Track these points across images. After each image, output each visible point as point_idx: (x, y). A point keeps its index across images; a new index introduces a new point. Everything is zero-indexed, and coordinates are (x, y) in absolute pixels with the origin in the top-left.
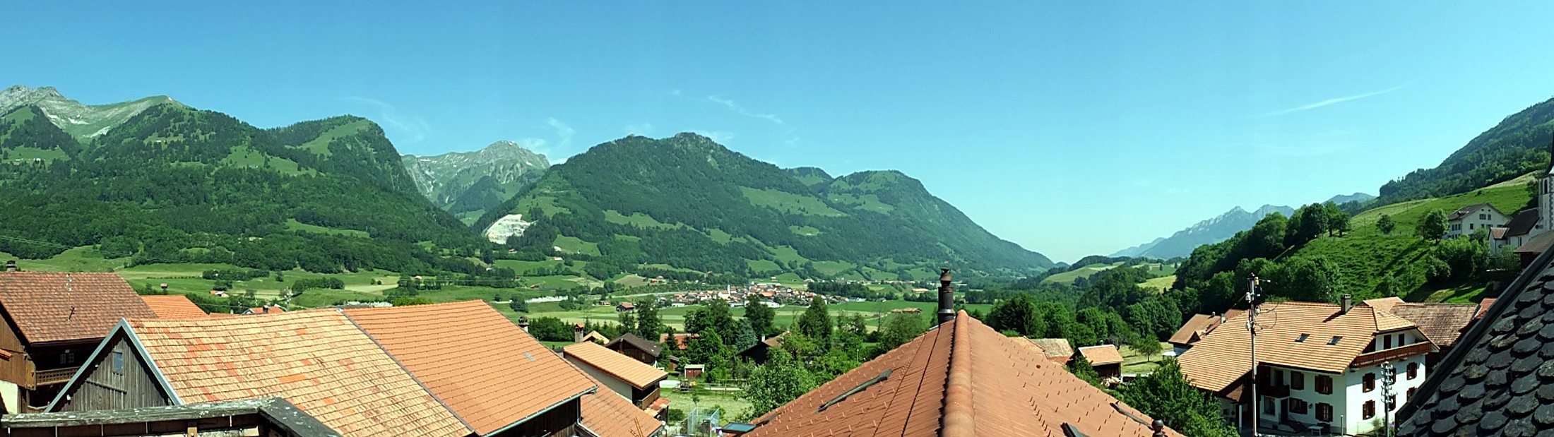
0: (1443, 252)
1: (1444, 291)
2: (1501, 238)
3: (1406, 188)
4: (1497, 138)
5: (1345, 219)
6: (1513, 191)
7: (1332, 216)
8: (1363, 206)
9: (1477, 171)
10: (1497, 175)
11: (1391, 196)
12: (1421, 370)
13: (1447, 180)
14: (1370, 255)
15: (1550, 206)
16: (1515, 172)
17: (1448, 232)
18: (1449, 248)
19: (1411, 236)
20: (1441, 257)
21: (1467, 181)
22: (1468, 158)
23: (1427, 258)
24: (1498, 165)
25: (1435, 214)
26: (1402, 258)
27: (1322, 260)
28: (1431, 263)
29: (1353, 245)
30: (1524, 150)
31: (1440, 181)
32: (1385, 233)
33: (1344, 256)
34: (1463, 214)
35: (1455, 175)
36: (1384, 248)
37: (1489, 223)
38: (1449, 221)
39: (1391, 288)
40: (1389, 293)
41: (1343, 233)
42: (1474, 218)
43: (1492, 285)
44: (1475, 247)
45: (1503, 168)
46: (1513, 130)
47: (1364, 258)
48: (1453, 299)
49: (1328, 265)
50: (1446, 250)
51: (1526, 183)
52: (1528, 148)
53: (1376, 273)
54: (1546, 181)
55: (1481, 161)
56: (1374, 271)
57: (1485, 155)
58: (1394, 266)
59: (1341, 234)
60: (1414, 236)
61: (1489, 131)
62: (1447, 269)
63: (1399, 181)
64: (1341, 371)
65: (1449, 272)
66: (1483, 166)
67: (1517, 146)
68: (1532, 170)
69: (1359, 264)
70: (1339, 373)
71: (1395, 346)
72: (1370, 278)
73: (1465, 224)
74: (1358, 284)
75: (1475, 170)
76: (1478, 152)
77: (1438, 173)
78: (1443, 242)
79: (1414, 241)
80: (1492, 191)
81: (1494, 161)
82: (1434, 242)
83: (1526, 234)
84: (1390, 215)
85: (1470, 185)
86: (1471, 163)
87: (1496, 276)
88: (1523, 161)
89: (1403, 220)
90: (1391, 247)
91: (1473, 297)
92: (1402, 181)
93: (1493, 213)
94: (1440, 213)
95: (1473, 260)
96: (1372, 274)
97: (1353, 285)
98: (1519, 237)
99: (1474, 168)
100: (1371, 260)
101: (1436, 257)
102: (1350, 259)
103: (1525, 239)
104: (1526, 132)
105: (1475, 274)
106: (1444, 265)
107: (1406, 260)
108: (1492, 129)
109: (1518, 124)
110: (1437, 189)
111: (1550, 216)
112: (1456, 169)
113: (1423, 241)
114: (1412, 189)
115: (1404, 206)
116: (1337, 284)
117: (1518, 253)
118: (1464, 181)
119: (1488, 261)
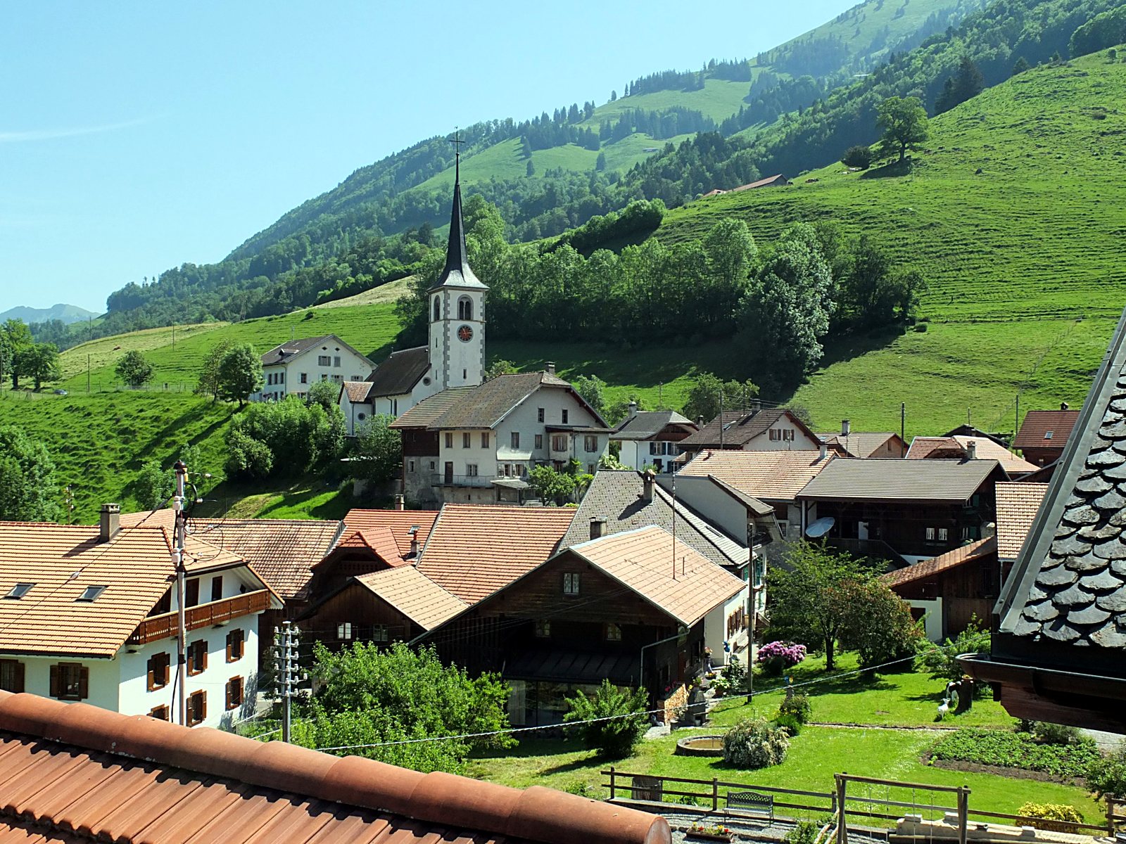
0: (257, 425)
1: (261, 497)
2: (363, 400)
3: (160, 300)
4: (334, 213)
5: (47, 357)
6: (368, 314)
7: (21, 348)
8: (73, 332)
9: (298, 274)
10: (340, 283)
11: (130, 315)
12: (251, 644)
13: (240, 288)
14: (106, 428)
15: (445, 343)
16: (369, 278)
17: (262, 387)
18: (268, 418)
19: (190, 392)
20: (254, 434)
21: (278, 292)
22: (280, 247)
23: (228, 436)
24: (339, 264)
25: (240, 352)
26: (172, 435)
27: (13, 437)
28: (235, 444)
29: (70, 409)
30: (380, 236)
31: (227, 289)
32: (134, 386)
33: (52, 430)
34: (289, 355)
35: (256, 279)
36: (135, 415)
37: (337, 371)
38: (264, 366)
39: (157, 491)
40: (154, 501)
41: (42, 384)
42: (307, 363)
43: (351, 486)
44: (316, 416)
45: (349, 270)
46: (360, 198)
47: (94, 433)
48: (278, 510)
49: (25, 447)
50: (264, 421)
51: (395, 299)
52: (387, 234)
53: (119, 463)
54: (437, 298)
55: (304, 254)
56: (116, 458)
57: (312, 243)
58: (157, 450)
59: (37, 385)
60: (196, 392)
61: (319, 198)
62: (266, 455)
63: (145, 286)
64: (112, 652)
65: (269, 461)
66: (308, 264)
67: (367, 229)
68: (400, 276)
69: (85, 445)
70: (108, 656)
71: (205, 600)
72: (108, 474)
73: (292, 372)
74: (83, 484)
75: (293, 272)
76: (298, 238)
77: (223, 273)
78: (254, 405)
79: (195, 402)
80: (332, 313)
81: (330, 256)
82: (236, 404)
83: (406, 393)
84: (140, 350)
85: (285, 300)
86: (283, 258)
87: (359, 470)
88: (380, 258)
89: (166, 361)
90: (149, 413)
91: (316, 508)
92: (153, 285)
93: (343, 353)
94: (248, 351)
95: (312, 441)
96: (112, 465)
97: (73, 486)
98: (393, 398)
99: (290, 268)
100: (108, 438)
101: (245, 433)
102: (64, 436)
103: (405, 404)
104: (384, 204)
105: (317, 465)
106: (260, 448)
107: (181, 438)
108: (323, 196)
109: (368, 187)
110: (222, 304)
111: (445, 362)
112: (256, 269)
113: (213, 403)
114: (173, 302)
115: (165, 335)
116: (43, 485)
117: (398, 428)
118: (272, 292)
119: (340, 444)
